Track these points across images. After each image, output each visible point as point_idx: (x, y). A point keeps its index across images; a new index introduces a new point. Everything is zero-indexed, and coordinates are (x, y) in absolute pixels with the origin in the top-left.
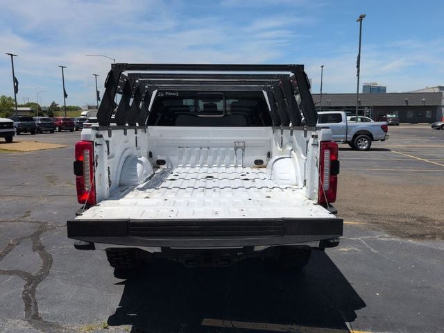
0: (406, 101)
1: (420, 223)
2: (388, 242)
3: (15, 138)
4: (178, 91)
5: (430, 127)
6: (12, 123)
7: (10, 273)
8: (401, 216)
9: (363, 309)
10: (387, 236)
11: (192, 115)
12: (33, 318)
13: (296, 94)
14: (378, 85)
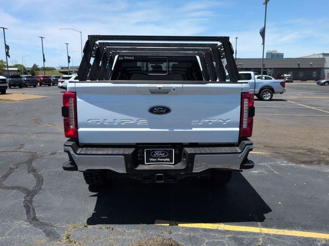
0: (299, 64)
1: (309, 153)
2: (286, 167)
3: (8, 91)
4: (133, 56)
5: (316, 84)
6: (5, 80)
7: (13, 188)
8: (295, 148)
9: (269, 213)
10: (285, 162)
11: (143, 74)
12: (32, 220)
13: (223, 58)
14: (278, 52)
